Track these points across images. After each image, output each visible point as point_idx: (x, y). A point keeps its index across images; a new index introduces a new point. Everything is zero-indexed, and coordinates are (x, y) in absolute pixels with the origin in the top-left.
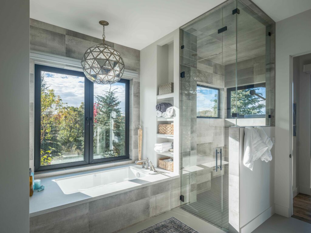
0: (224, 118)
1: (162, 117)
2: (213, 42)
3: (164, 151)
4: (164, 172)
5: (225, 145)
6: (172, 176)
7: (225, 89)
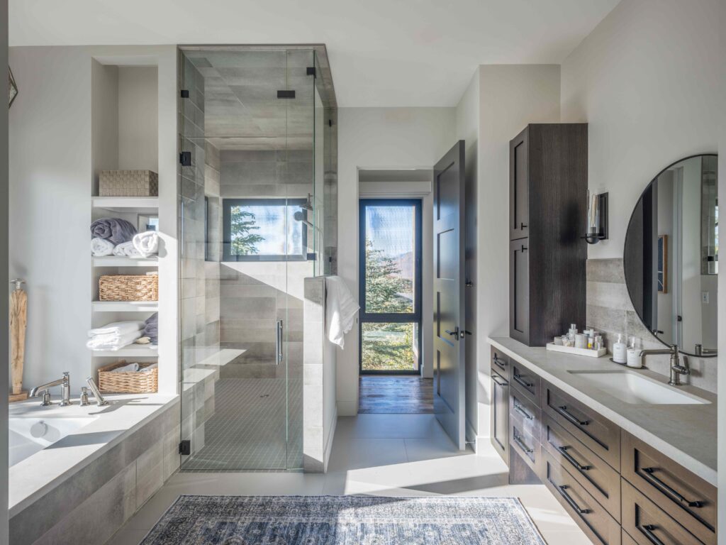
0: (218, 260)
1: (113, 255)
2: (228, 101)
3: (122, 346)
4: (130, 400)
5: (221, 317)
6: (166, 401)
7: (221, 199)
